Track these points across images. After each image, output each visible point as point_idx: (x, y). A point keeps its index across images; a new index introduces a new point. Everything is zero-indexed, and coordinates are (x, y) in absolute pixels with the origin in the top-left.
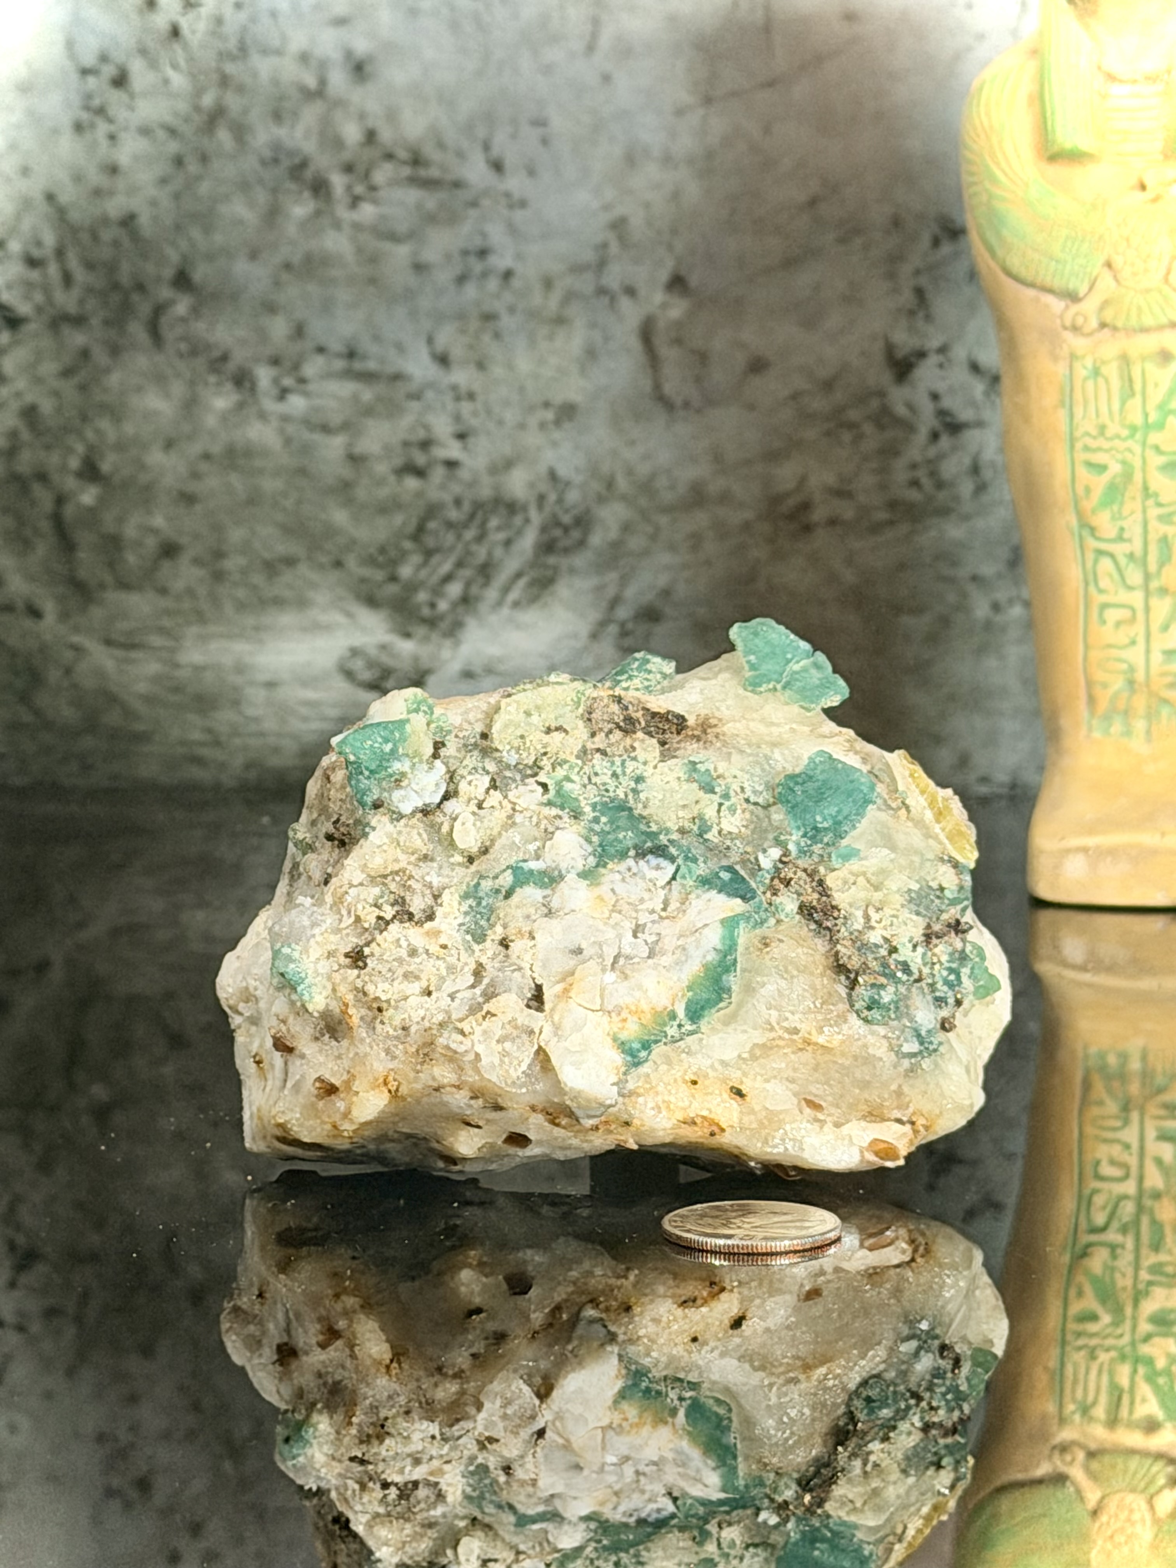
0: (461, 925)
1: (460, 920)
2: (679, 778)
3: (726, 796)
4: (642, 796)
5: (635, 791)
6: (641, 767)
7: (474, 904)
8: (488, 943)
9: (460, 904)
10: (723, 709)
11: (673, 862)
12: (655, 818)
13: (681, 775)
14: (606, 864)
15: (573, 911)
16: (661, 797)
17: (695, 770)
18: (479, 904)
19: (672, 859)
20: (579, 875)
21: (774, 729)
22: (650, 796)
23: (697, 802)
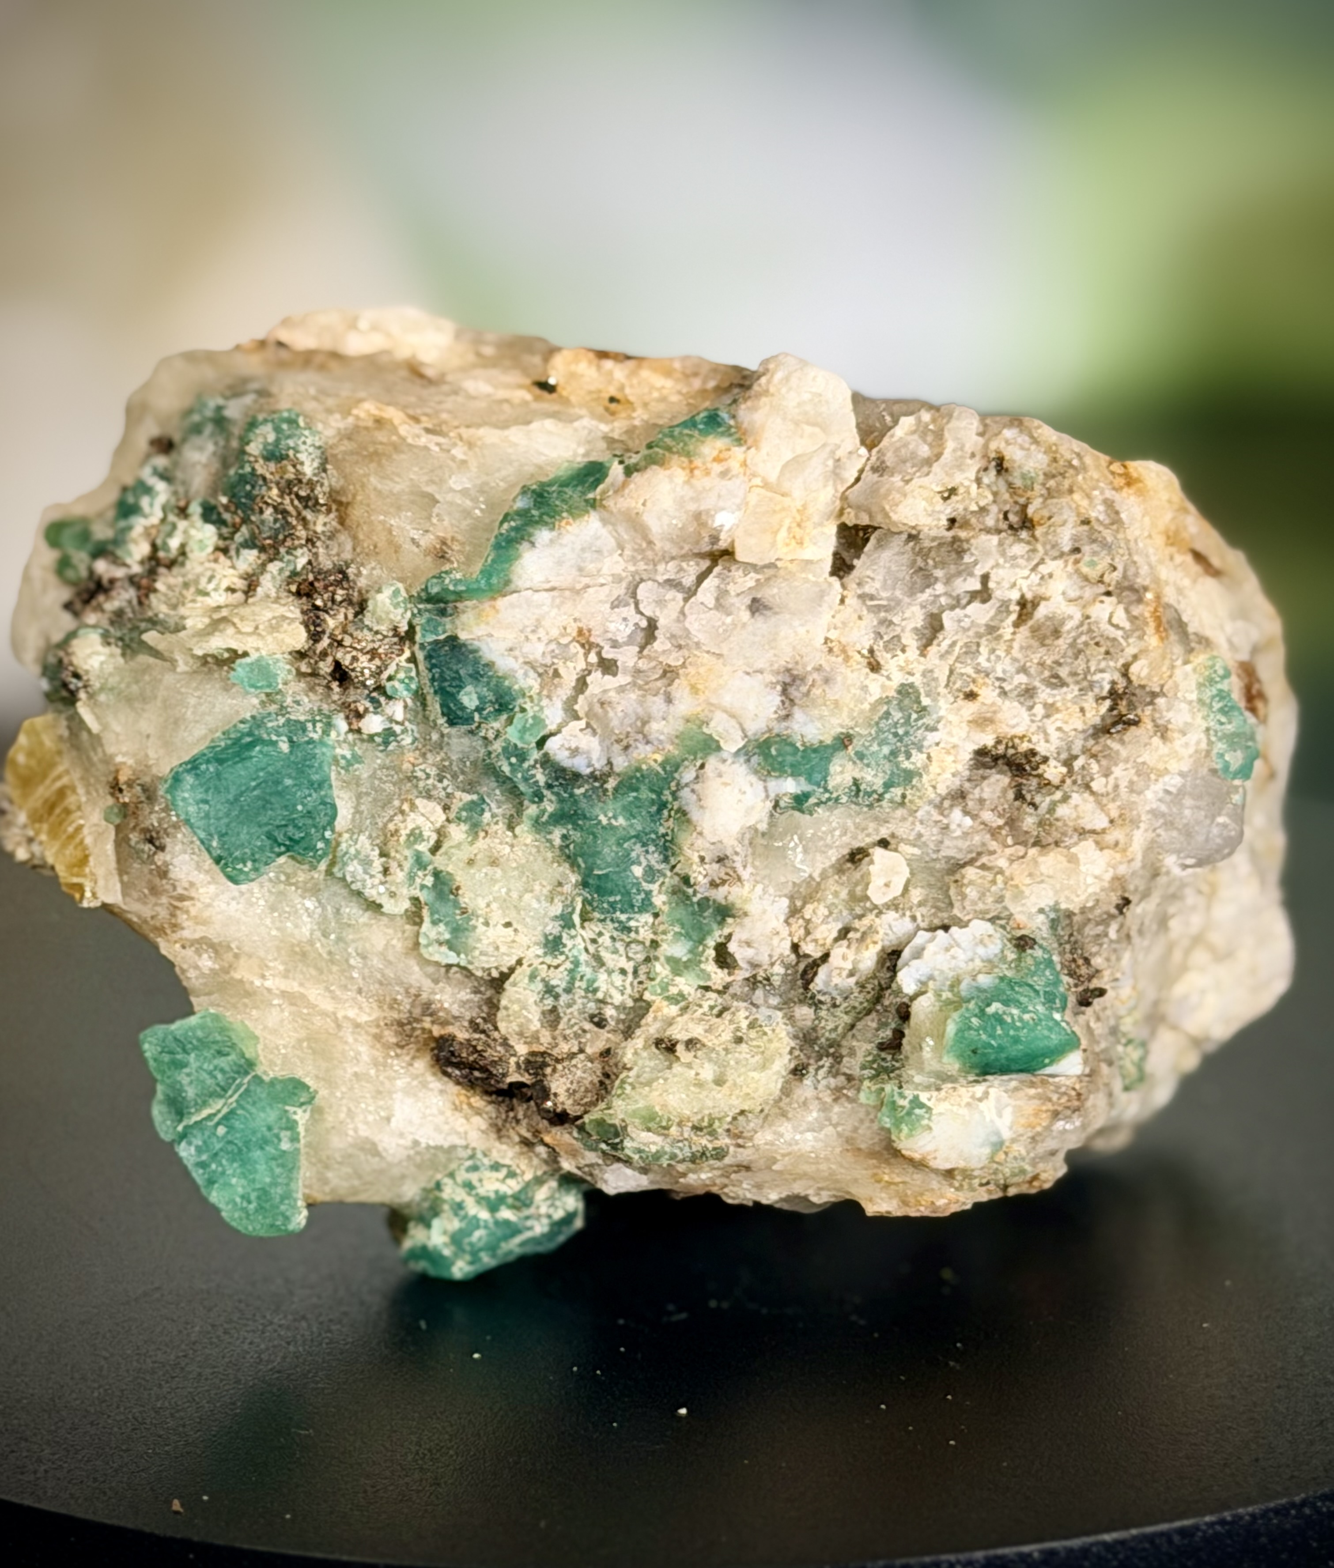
0: (934, 729)
1: (932, 737)
2: (487, 924)
3: (420, 863)
4: (557, 909)
5: (566, 922)
6: (543, 971)
7: (901, 758)
8: (898, 678)
9: (926, 767)
10: (365, 1058)
11: (546, 755)
12: (549, 855)
13: (481, 928)
14: (663, 765)
15: (748, 674)
16: (527, 896)
17: (457, 930)
18: (894, 753)
19: (546, 762)
20: (719, 748)
21: (293, 986)
22: (545, 904)
23: (471, 862)
